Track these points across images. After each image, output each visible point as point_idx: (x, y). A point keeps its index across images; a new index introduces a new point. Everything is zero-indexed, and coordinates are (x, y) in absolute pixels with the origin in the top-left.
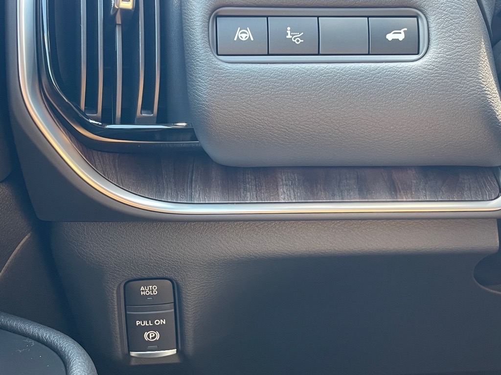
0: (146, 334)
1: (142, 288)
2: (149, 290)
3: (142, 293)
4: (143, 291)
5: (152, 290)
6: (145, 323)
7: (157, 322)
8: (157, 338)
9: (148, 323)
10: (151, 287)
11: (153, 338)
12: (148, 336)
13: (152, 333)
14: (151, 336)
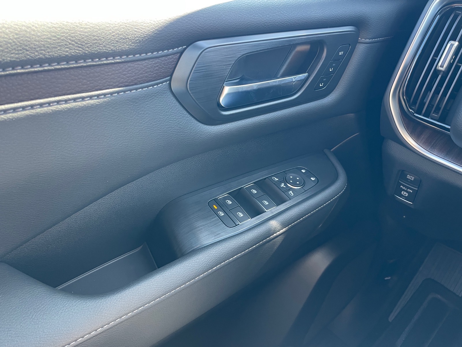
0: (403, 192)
1: (408, 176)
2: (411, 178)
3: (407, 177)
4: (408, 177)
5: (412, 178)
6: (404, 188)
7: (409, 190)
8: (407, 195)
9: (405, 189)
10: (412, 177)
11: (405, 195)
12: (403, 193)
13: (405, 193)
14: (404, 194)
